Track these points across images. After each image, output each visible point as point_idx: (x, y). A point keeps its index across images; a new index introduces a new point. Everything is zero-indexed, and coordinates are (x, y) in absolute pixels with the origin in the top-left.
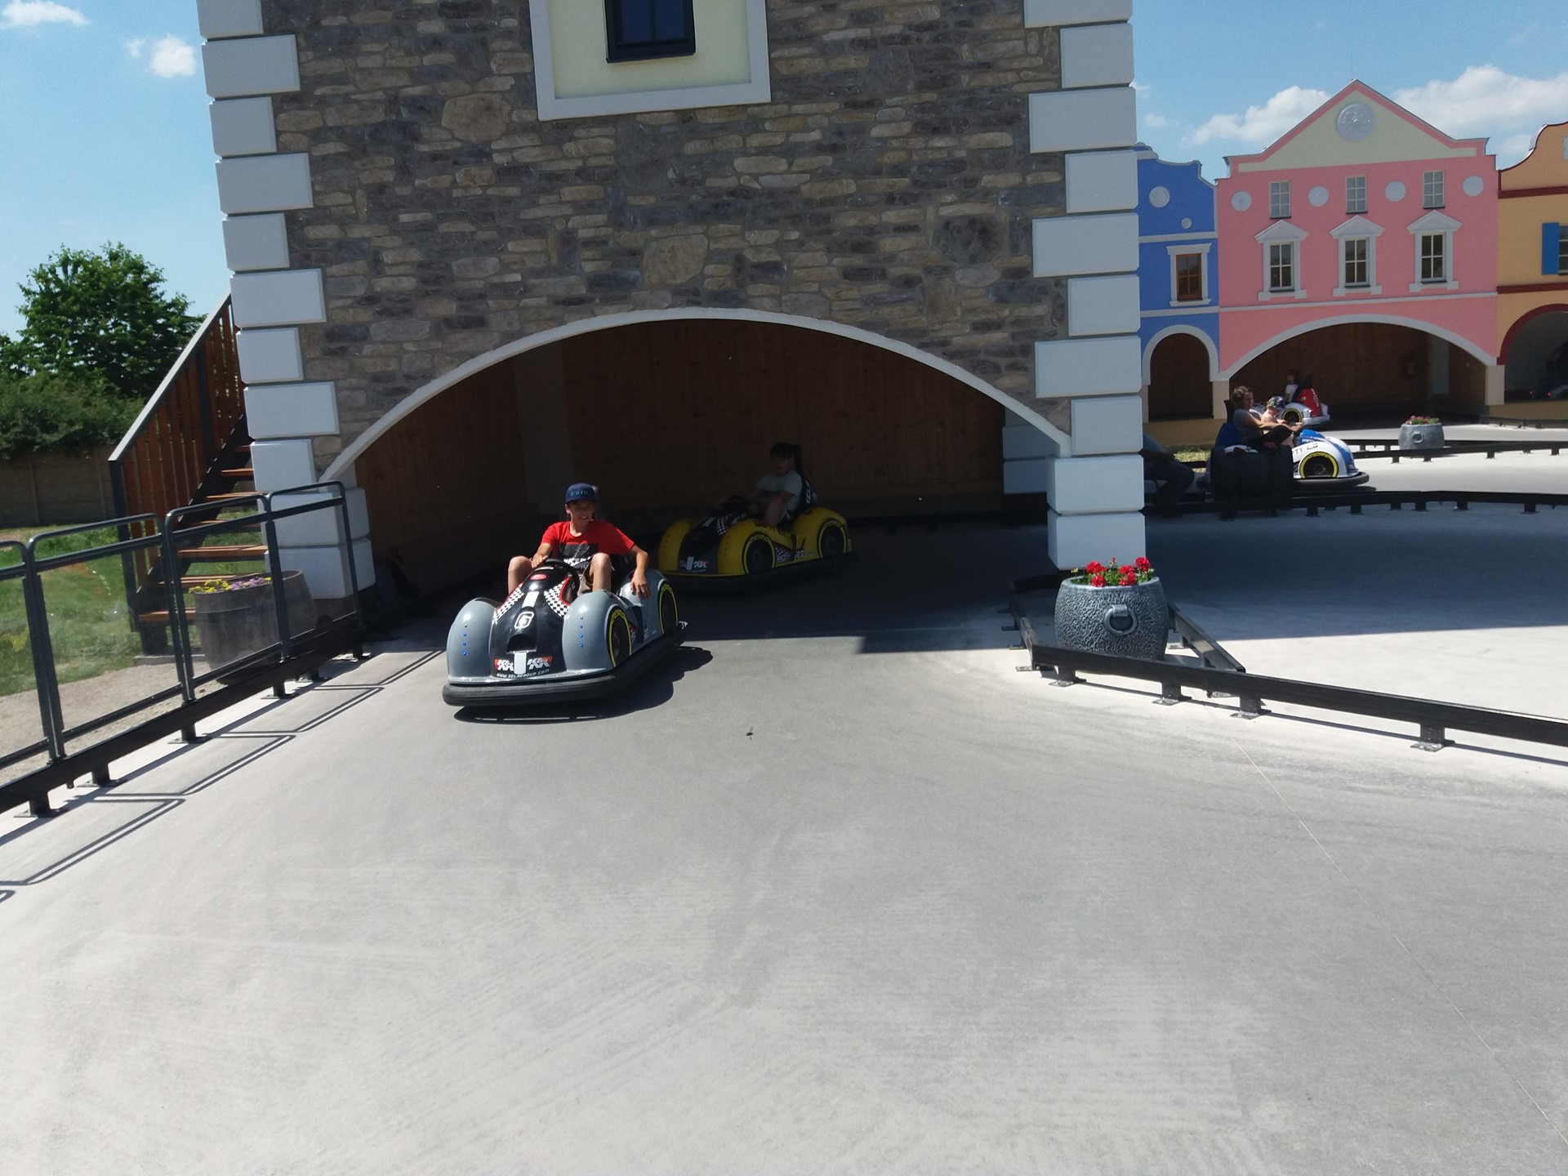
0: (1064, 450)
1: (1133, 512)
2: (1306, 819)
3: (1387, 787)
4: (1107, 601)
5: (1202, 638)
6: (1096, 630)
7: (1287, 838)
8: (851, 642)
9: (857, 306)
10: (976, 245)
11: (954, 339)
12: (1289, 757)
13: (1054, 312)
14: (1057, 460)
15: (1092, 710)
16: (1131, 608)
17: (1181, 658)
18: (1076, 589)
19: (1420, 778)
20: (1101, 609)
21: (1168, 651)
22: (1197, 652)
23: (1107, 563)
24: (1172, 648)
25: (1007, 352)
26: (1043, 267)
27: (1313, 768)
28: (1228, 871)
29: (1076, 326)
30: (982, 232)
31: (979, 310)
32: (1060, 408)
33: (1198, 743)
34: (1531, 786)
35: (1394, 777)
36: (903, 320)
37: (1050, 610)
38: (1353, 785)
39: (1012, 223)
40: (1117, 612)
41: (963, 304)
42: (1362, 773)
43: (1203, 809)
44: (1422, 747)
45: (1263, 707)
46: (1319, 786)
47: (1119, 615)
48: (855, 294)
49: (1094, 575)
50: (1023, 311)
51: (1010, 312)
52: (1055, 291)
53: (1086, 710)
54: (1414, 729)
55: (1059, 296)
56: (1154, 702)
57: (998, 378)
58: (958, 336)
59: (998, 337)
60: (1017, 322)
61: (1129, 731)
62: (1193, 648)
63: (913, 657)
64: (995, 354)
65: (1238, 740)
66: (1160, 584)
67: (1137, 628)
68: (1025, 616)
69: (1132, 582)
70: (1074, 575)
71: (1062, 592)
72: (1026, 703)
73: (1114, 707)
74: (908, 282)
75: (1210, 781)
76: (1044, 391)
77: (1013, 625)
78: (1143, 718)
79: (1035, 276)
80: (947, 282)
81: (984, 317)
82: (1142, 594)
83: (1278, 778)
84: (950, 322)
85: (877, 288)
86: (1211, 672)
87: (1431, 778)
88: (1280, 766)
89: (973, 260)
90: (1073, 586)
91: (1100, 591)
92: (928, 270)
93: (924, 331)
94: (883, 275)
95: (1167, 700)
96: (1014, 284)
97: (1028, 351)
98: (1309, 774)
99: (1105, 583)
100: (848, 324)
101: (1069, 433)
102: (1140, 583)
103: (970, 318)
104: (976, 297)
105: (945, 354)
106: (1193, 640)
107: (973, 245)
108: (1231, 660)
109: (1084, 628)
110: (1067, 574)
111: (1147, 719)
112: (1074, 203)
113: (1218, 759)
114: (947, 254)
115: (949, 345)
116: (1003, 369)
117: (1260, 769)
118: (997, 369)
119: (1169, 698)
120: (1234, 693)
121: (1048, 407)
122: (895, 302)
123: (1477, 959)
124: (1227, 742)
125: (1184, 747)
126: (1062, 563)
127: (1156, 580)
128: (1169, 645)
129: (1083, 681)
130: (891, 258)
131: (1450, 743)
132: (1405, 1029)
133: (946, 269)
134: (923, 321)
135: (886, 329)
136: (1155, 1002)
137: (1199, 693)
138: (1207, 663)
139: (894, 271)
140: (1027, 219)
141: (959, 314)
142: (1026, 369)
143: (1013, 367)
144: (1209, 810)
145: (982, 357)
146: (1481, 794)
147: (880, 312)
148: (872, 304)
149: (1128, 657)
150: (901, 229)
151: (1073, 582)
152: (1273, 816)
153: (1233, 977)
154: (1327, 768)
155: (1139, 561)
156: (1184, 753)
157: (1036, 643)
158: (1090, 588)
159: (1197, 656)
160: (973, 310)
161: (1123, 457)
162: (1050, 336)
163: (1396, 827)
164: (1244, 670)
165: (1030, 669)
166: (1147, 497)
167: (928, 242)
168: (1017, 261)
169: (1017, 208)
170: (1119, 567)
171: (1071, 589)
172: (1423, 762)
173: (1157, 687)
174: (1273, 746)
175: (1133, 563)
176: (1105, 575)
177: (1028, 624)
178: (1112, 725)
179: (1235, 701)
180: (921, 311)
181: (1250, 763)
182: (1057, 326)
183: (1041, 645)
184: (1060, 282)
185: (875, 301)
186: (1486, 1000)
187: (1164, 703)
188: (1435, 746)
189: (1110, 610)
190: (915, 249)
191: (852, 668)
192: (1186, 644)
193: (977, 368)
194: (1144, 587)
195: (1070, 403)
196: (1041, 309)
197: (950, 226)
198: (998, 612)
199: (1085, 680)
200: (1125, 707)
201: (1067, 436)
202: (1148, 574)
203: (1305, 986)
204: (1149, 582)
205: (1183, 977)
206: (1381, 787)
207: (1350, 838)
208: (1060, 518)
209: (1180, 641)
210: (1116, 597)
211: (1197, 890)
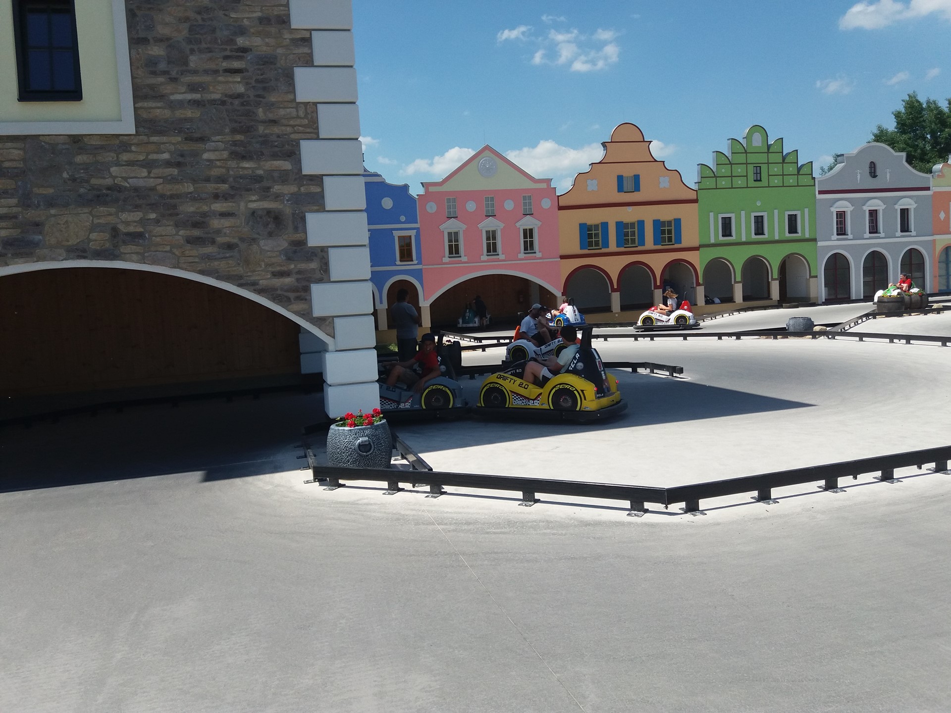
0: (331, 347)
1: (373, 382)
2: (463, 554)
3: (506, 530)
4: (357, 435)
5: (411, 453)
6: (351, 454)
7: (453, 567)
8: (198, 475)
9: (197, 260)
10: (272, 226)
11: (261, 281)
12: (455, 518)
13: (321, 266)
14: (328, 353)
15: (348, 503)
16: (370, 439)
17: (400, 466)
18: (339, 430)
19: (523, 523)
20: (353, 441)
21: (392, 462)
22: (409, 461)
23: (356, 413)
24: (396, 460)
25: (295, 290)
26: (314, 241)
27: (468, 523)
28: (420, 592)
29: (334, 275)
30: (276, 218)
31: (276, 264)
32: (327, 322)
33: (406, 515)
34: (576, 521)
35: (510, 523)
36: (227, 269)
37: (324, 443)
38: (489, 530)
39: (293, 214)
40: (362, 442)
41: (266, 261)
42: (494, 523)
43: (407, 556)
44: (524, 505)
45: (442, 490)
46: (471, 533)
47: (363, 443)
48: (194, 253)
49: (349, 421)
50: (303, 266)
51: (295, 266)
52: (321, 254)
53: (344, 503)
54: (519, 494)
55: (323, 257)
56: (384, 494)
57: (290, 305)
58: (263, 279)
59: (287, 280)
60: (299, 272)
61: (368, 513)
62: (406, 459)
63: (238, 481)
64: (287, 291)
65: (428, 511)
66: (387, 423)
67: (374, 450)
68: (310, 448)
69: (371, 423)
70: (337, 421)
71: (331, 431)
72: (309, 503)
73: (360, 500)
74: (230, 247)
75: (412, 538)
76: (317, 312)
77: (304, 455)
78: (377, 504)
79: (309, 246)
80: (255, 247)
81: (278, 268)
82: (376, 430)
83: (449, 531)
84: (258, 271)
85: (209, 250)
86: (417, 472)
87: (528, 522)
88: (451, 524)
89: (270, 235)
90: (337, 428)
91: (353, 430)
92: (242, 240)
93: (241, 276)
94: (213, 242)
95: (390, 492)
96: (296, 249)
97: (307, 289)
98: (466, 527)
99: (356, 425)
100: (190, 271)
101: (334, 337)
102: (376, 424)
103: (270, 269)
104: (274, 257)
105: (255, 290)
106: (406, 454)
107: (270, 226)
108: (425, 464)
109: (344, 453)
110: (334, 421)
111: (379, 504)
112: (329, 204)
113: (417, 524)
114: (254, 230)
115: (258, 285)
116: (292, 300)
117: (440, 527)
118: (289, 299)
119: (392, 490)
120: (427, 484)
121: (321, 322)
122: (222, 258)
123: (549, 623)
124: (423, 513)
125: (399, 519)
126: (332, 416)
127: (384, 421)
128: (393, 458)
129: (343, 486)
130: (218, 232)
131: (538, 501)
132: (512, 671)
133: (254, 240)
134: (240, 270)
135: (216, 274)
136: (375, 681)
137: (408, 486)
138: (414, 467)
139: (220, 240)
140: (302, 212)
141: (263, 266)
142: (306, 300)
143: (299, 298)
144: (411, 556)
145: (279, 292)
146: (552, 528)
147: (212, 264)
148: (206, 260)
149: (369, 468)
150: (224, 215)
151: (337, 425)
152: (446, 555)
153: (421, 657)
154: (476, 522)
155: (375, 410)
156: (398, 523)
157: (315, 465)
158: (347, 428)
159: (408, 464)
160: (272, 265)
161: (367, 350)
162: (319, 281)
163: (510, 553)
164: (432, 470)
165: (313, 481)
167: (242, 223)
168: (298, 236)
169: (296, 205)
170: (364, 415)
171: (336, 430)
172: (524, 513)
173: (385, 484)
174: (447, 512)
175: (371, 412)
176: (355, 420)
177: (311, 454)
178: (359, 511)
179: (427, 488)
180: (239, 264)
181: (434, 524)
182: (323, 275)
183: (318, 466)
184: (324, 250)
185: (209, 258)
186: (554, 646)
187: (389, 494)
188: (531, 503)
189: (359, 441)
190: (234, 227)
191: (196, 493)
192: (403, 457)
193: (275, 299)
194: (378, 425)
195: (333, 319)
196: (313, 265)
197: (255, 214)
198: (295, 447)
199: (345, 485)
200: (367, 498)
201: (332, 339)
202: (380, 418)
203: (460, 656)
204: (380, 423)
205: (392, 662)
206: (503, 530)
207: (486, 562)
208: (330, 387)
209: (399, 456)
210: (361, 433)
211: (401, 607)
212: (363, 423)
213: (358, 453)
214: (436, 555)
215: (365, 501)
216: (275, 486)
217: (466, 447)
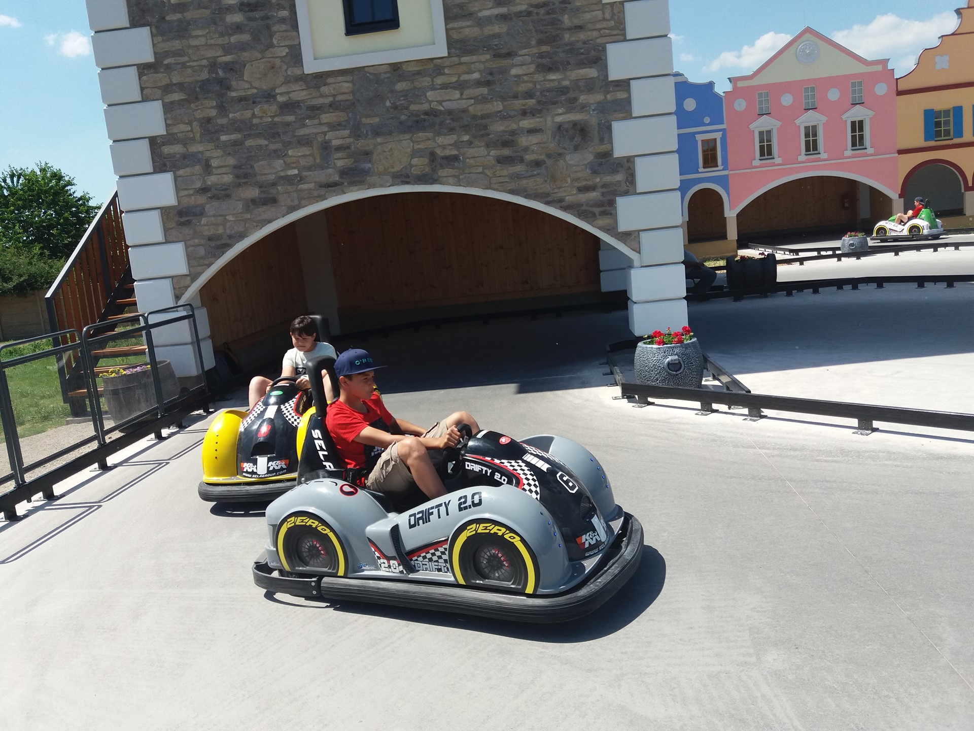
0: (636, 263)
1: (680, 299)
2: (791, 480)
3: (839, 458)
4: (666, 354)
5: (724, 374)
6: (660, 372)
7: (779, 492)
8: (512, 387)
9: (507, 180)
10: (578, 139)
11: (567, 198)
12: (779, 443)
13: (627, 178)
14: (633, 269)
15: (659, 421)
16: (680, 357)
17: (712, 386)
18: (646, 347)
19: (858, 452)
20: (662, 359)
21: (703, 383)
22: (721, 382)
23: (664, 331)
24: (706, 381)
25: (600, 204)
26: (619, 152)
27: (794, 449)
28: (744, 514)
29: (641, 186)
30: (581, 131)
31: (581, 179)
32: (633, 237)
33: (723, 437)
34: (925, 453)
35: (843, 452)
36: (535, 187)
37: (631, 362)
38: (818, 458)
39: (599, 124)
40: (672, 360)
41: (572, 176)
42: (824, 450)
43: (728, 477)
44: (859, 433)
45: (762, 414)
46: (798, 460)
47: (673, 362)
48: (505, 173)
49: (657, 338)
50: (608, 179)
51: (600, 179)
52: (627, 165)
53: (655, 421)
54: (854, 422)
55: (629, 168)
56: (696, 414)
57: (596, 220)
58: (569, 196)
59: (593, 195)
60: (604, 186)
61: (682, 432)
62: (719, 380)
63: (549, 394)
64: (592, 206)
65: (747, 434)
66: (697, 342)
67: (684, 369)
68: (616, 366)
69: (680, 341)
70: (645, 339)
71: (638, 349)
72: (619, 418)
73: (672, 418)
74: (537, 164)
75: (731, 460)
76: (623, 227)
77: (609, 372)
78: (690, 424)
79: (615, 157)
80: (561, 163)
81: (584, 183)
82: (686, 348)
83: (773, 456)
84: (564, 187)
85: (518, 168)
86: (730, 394)
87: (863, 451)
88: (774, 449)
89: (576, 148)
90: (645, 346)
91: (661, 348)
92: (549, 156)
93: (548, 194)
94: (522, 160)
95: (704, 412)
96: (602, 162)
97: (612, 203)
99: (664, 343)
100: (502, 191)
101: (639, 252)
102: (685, 342)
103: (576, 184)
104: (580, 171)
105: (561, 207)
106: (718, 375)
107: (576, 139)
108: (742, 386)
109: (652, 371)
110: (641, 339)
111: (692, 424)
112: (636, 110)
113: (736, 446)
114: (560, 145)
115: (564, 201)
116: (597, 214)
117: (762, 451)
118: (594, 214)
119: (706, 411)
120: (744, 406)
121: (625, 237)
122: (530, 176)
123: (895, 559)
124: (741, 436)
125: (715, 440)
126: (637, 332)
127: (694, 340)
128: (704, 379)
129: (652, 404)
130: (526, 149)
131: (876, 430)
132: (853, 603)
133: (560, 155)
134: (547, 188)
135: (525, 193)
136: (703, 595)
137: (723, 407)
138: (728, 388)
139: (528, 157)
140: (608, 122)
141: (569, 182)
142: (611, 214)
143: (604, 213)
144: (731, 477)
145: (584, 208)
146: (895, 460)
147: (521, 183)
148: (516, 179)
149: (679, 387)
150: (532, 131)
151: (644, 343)
152: (770, 479)
153: (749, 578)
154: (803, 448)
155: (684, 328)
156: (715, 444)
157: (624, 382)
158: (655, 346)
159: (721, 385)
160: (577, 180)
161: (674, 265)
162: (625, 193)
163: (845, 482)
164: (750, 392)
165: (621, 398)
166: (688, 290)
167: (548, 139)
168: (603, 148)
169: (602, 115)
170: (673, 333)
171: (643, 348)
172: (860, 442)
173: (697, 405)
174: (769, 437)
175: (680, 330)
176: (664, 338)
177: (618, 371)
178: (671, 429)
179: (746, 411)
180: (546, 181)
181: (755, 448)
182: (629, 187)
183: (626, 383)
184: (630, 160)
185: (518, 177)
186: (902, 583)
187: (702, 414)
188: (867, 432)
189: (668, 359)
190: (541, 143)
191: (512, 403)
192: (715, 378)
193: (582, 215)
194: (688, 344)
195: (639, 234)
196: (619, 177)
197: (561, 128)
198: (600, 364)
199: (654, 403)
200: (679, 418)
201: (638, 254)
202: (690, 336)
203: (792, 581)
204: (690, 341)
205: (719, 579)
206: (835, 459)
207: (817, 490)
208: (635, 305)
209: (710, 377)
210: (671, 351)
211: (725, 526)
212: (672, 341)
213: (667, 372)
214: (759, 479)
215: (677, 420)
216: (585, 401)
217: (787, 370)
